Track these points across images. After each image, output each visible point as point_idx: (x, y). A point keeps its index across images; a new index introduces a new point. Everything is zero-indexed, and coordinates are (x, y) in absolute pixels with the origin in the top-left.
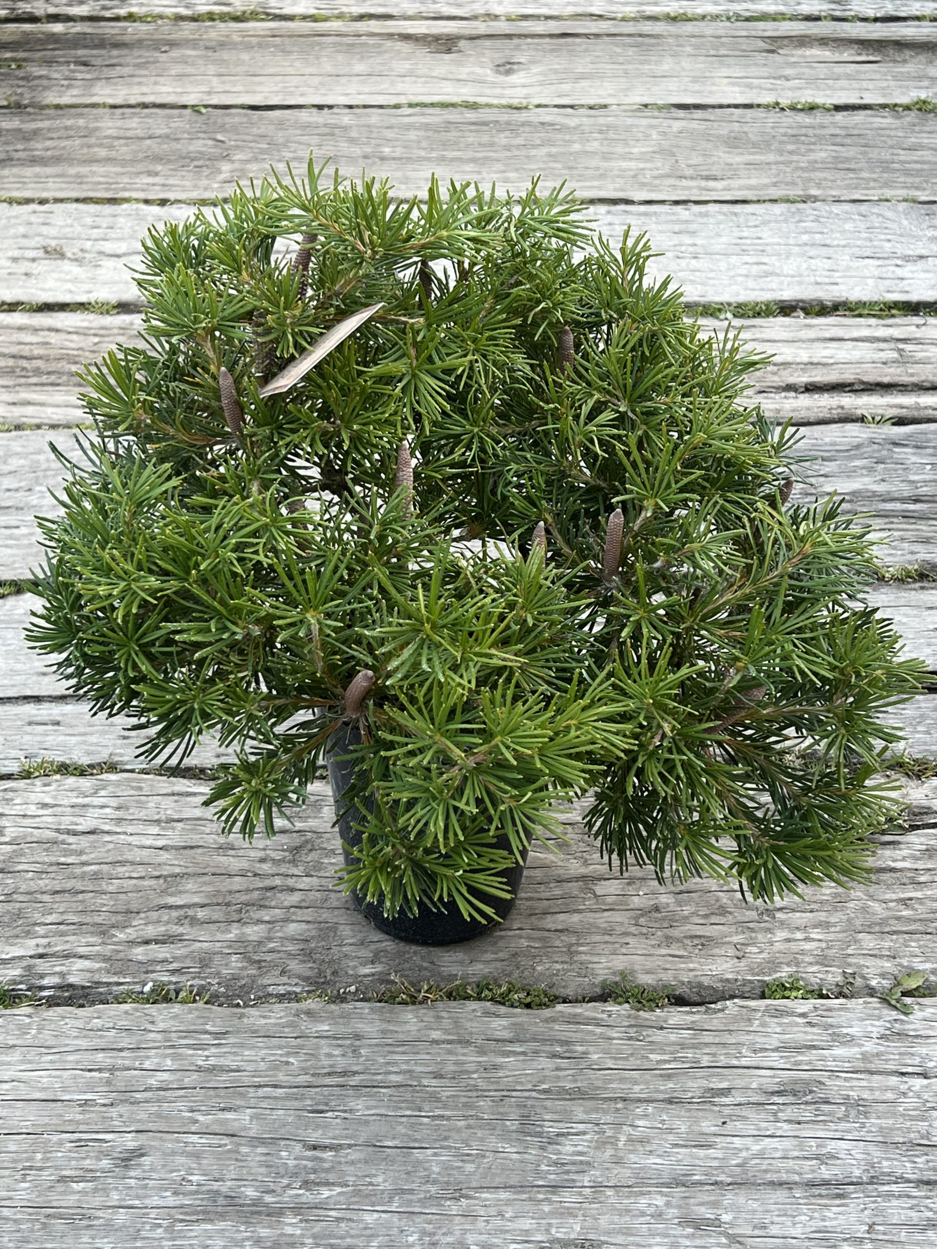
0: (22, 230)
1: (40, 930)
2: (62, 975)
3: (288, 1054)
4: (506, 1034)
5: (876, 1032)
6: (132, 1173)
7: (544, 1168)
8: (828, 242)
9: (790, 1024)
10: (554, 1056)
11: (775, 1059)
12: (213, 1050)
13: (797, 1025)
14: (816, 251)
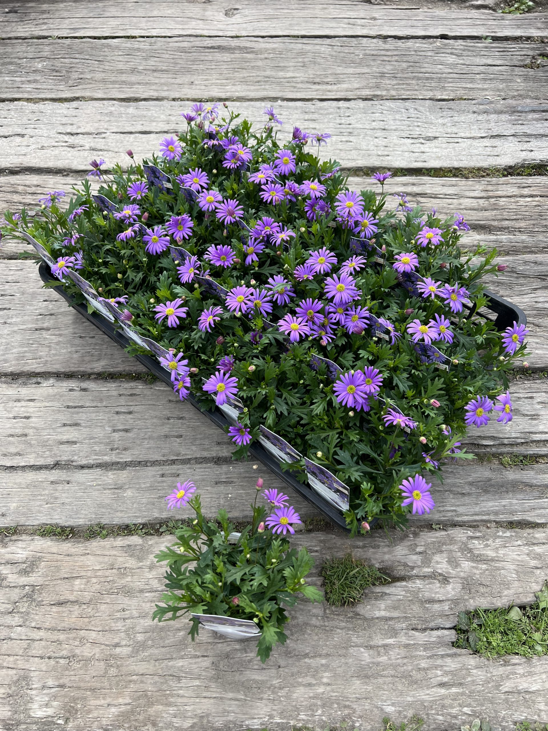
8: (386, 127)
14: (379, 133)
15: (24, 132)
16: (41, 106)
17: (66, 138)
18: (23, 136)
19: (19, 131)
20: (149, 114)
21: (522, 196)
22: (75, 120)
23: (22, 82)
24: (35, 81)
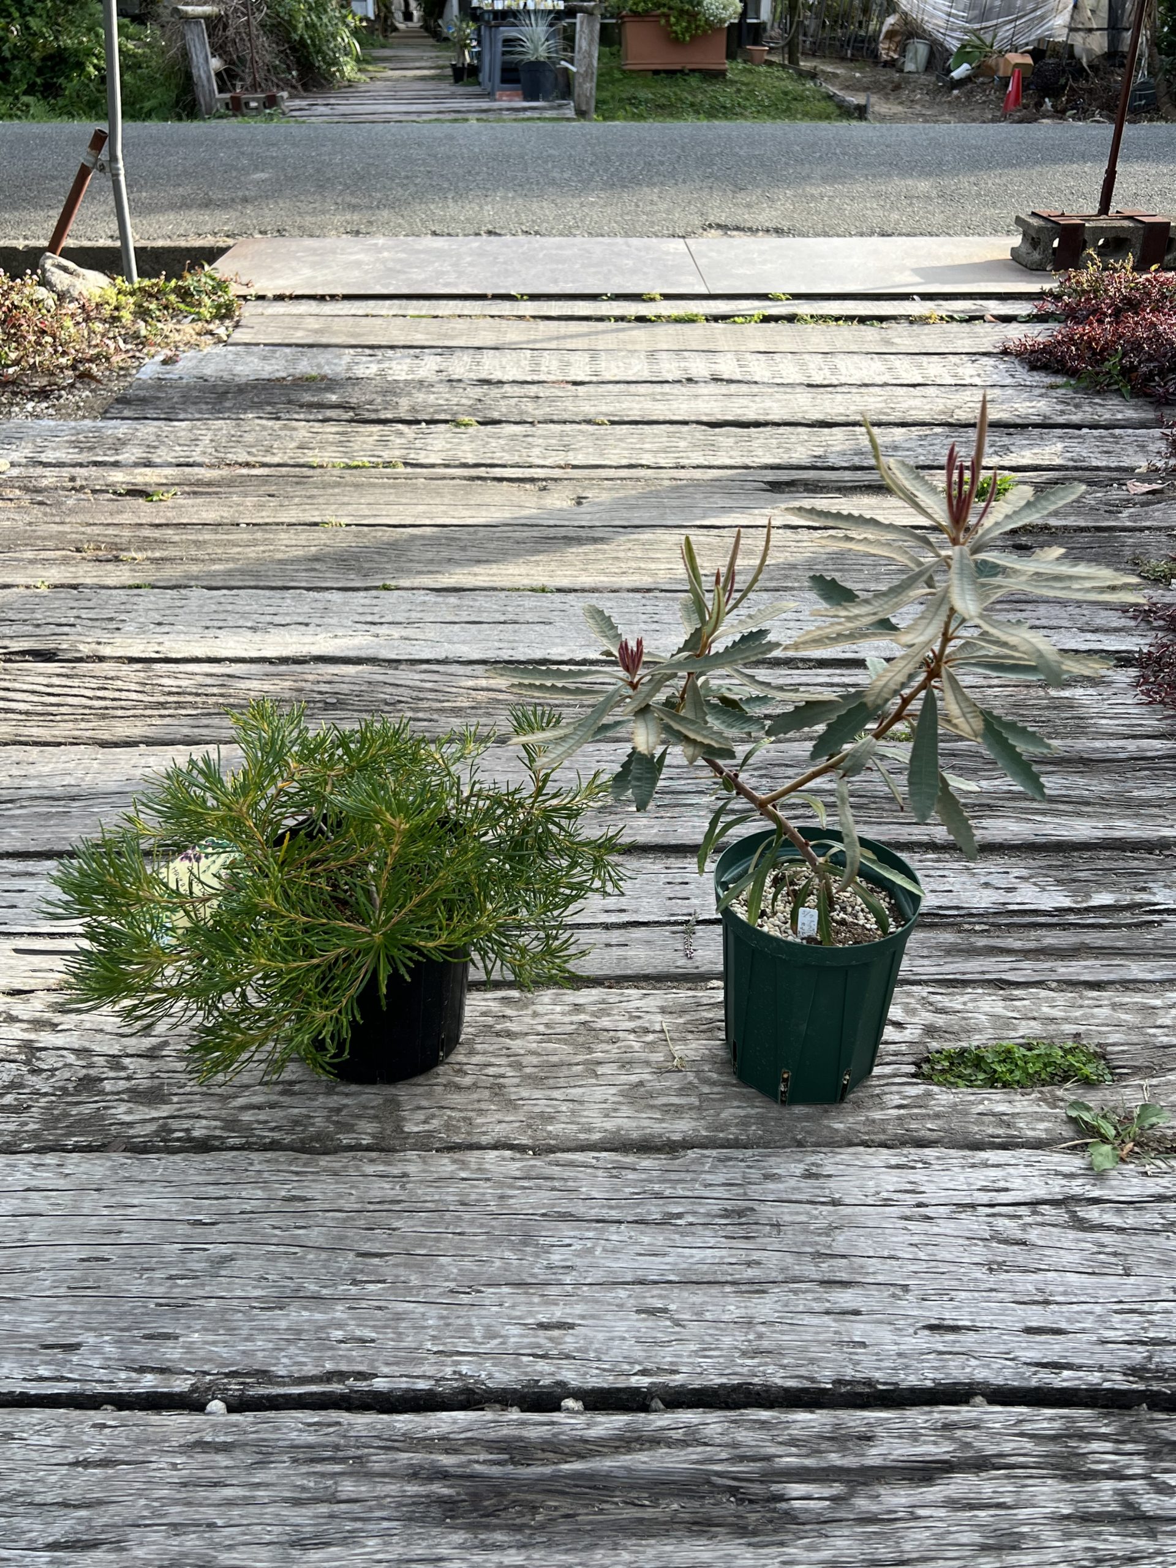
0: (214, 607)
1: (175, 1099)
2: (187, 1130)
3: (351, 1187)
4: (518, 1174)
5: (798, 1172)
6: (223, 1273)
7: (536, 1270)
9: (733, 1166)
10: (553, 1189)
11: (720, 1192)
12: (295, 1184)
13: (739, 1167)
14: (792, 624)
15: (307, 621)
16: (327, 595)
17: (367, 627)
18: (307, 625)
19: (300, 620)
20: (477, 604)
21: (989, 687)
22: (376, 610)
23: (297, 571)
24: (315, 570)
